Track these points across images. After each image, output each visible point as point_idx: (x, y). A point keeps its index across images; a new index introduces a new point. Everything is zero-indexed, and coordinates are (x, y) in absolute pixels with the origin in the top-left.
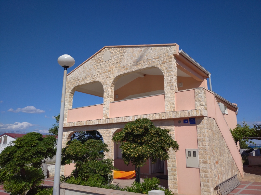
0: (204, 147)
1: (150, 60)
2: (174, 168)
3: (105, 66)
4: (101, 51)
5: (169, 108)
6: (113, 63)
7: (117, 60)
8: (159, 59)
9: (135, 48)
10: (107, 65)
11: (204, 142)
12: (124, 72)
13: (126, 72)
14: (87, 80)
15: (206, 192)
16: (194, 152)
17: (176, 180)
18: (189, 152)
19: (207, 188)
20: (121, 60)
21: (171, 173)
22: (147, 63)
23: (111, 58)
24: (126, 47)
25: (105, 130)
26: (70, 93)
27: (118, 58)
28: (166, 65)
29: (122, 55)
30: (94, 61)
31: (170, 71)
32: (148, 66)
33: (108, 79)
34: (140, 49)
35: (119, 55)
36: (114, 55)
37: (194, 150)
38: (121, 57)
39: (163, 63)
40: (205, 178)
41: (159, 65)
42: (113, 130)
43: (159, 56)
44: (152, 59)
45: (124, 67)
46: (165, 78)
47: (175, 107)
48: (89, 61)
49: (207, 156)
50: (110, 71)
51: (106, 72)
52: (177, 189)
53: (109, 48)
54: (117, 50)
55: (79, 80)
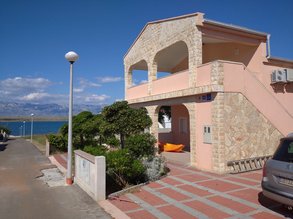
0: (216, 123)
1: (179, 33)
2: (195, 143)
3: (149, 44)
4: (145, 28)
5: (192, 84)
6: (153, 40)
7: (156, 36)
8: (185, 32)
9: (168, 22)
10: (150, 42)
11: (216, 119)
12: (161, 48)
13: (162, 48)
14: (138, 60)
15: (215, 166)
16: (209, 128)
17: (196, 154)
18: (205, 128)
19: (217, 163)
20: (159, 36)
21: (193, 148)
22: (176, 38)
23: (152, 35)
24: (162, 21)
25: (150, 107)
26: (128, 72)
27: (157, 34)
28: (190, 38)
29: (159, 31)
30: (141, 39)
31: (193, 44)
32: (177, 41)
33: (150, 57)
34: (172, 22)
35: (157, 31)
36: (154, 31)
37: (209, 127)
38: (159, 33)
39: (188, 36)
40: (216, 154)
41: (185, 39)
42: (155, 107)
43: (185, 29)
44: (180, 32)
45: (161, 44)
46: (189, 52)
47: (195, 84)
48: (138, 40)
49: (218, 133)
50: (151, 49)
51: (149, 50)
52: (196, 162)
53: (150, 24)
54: (156, 26)
55: (133, 59)
